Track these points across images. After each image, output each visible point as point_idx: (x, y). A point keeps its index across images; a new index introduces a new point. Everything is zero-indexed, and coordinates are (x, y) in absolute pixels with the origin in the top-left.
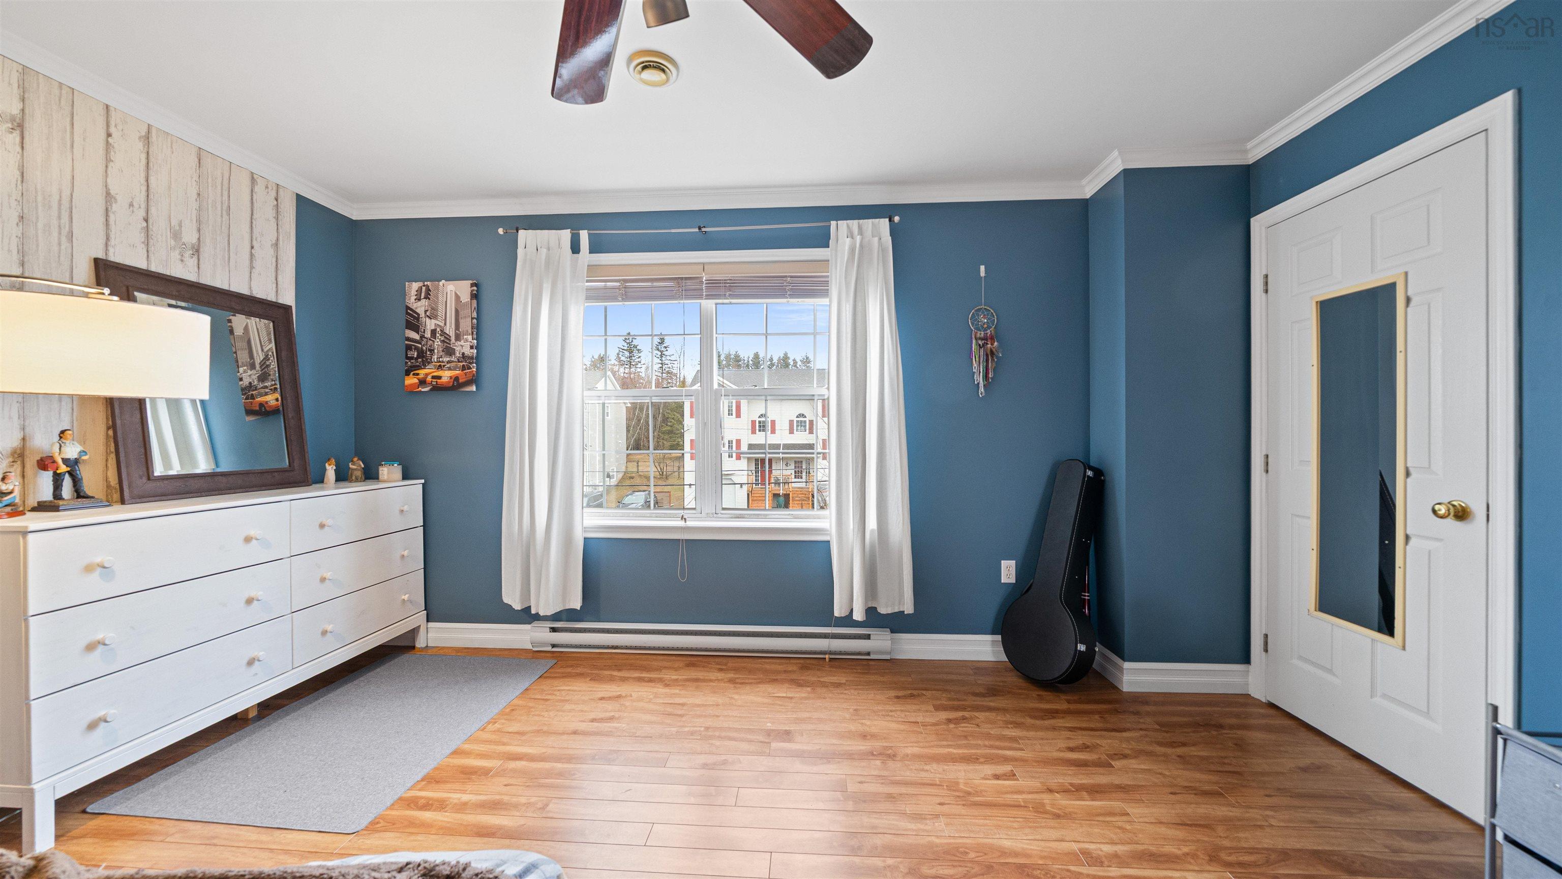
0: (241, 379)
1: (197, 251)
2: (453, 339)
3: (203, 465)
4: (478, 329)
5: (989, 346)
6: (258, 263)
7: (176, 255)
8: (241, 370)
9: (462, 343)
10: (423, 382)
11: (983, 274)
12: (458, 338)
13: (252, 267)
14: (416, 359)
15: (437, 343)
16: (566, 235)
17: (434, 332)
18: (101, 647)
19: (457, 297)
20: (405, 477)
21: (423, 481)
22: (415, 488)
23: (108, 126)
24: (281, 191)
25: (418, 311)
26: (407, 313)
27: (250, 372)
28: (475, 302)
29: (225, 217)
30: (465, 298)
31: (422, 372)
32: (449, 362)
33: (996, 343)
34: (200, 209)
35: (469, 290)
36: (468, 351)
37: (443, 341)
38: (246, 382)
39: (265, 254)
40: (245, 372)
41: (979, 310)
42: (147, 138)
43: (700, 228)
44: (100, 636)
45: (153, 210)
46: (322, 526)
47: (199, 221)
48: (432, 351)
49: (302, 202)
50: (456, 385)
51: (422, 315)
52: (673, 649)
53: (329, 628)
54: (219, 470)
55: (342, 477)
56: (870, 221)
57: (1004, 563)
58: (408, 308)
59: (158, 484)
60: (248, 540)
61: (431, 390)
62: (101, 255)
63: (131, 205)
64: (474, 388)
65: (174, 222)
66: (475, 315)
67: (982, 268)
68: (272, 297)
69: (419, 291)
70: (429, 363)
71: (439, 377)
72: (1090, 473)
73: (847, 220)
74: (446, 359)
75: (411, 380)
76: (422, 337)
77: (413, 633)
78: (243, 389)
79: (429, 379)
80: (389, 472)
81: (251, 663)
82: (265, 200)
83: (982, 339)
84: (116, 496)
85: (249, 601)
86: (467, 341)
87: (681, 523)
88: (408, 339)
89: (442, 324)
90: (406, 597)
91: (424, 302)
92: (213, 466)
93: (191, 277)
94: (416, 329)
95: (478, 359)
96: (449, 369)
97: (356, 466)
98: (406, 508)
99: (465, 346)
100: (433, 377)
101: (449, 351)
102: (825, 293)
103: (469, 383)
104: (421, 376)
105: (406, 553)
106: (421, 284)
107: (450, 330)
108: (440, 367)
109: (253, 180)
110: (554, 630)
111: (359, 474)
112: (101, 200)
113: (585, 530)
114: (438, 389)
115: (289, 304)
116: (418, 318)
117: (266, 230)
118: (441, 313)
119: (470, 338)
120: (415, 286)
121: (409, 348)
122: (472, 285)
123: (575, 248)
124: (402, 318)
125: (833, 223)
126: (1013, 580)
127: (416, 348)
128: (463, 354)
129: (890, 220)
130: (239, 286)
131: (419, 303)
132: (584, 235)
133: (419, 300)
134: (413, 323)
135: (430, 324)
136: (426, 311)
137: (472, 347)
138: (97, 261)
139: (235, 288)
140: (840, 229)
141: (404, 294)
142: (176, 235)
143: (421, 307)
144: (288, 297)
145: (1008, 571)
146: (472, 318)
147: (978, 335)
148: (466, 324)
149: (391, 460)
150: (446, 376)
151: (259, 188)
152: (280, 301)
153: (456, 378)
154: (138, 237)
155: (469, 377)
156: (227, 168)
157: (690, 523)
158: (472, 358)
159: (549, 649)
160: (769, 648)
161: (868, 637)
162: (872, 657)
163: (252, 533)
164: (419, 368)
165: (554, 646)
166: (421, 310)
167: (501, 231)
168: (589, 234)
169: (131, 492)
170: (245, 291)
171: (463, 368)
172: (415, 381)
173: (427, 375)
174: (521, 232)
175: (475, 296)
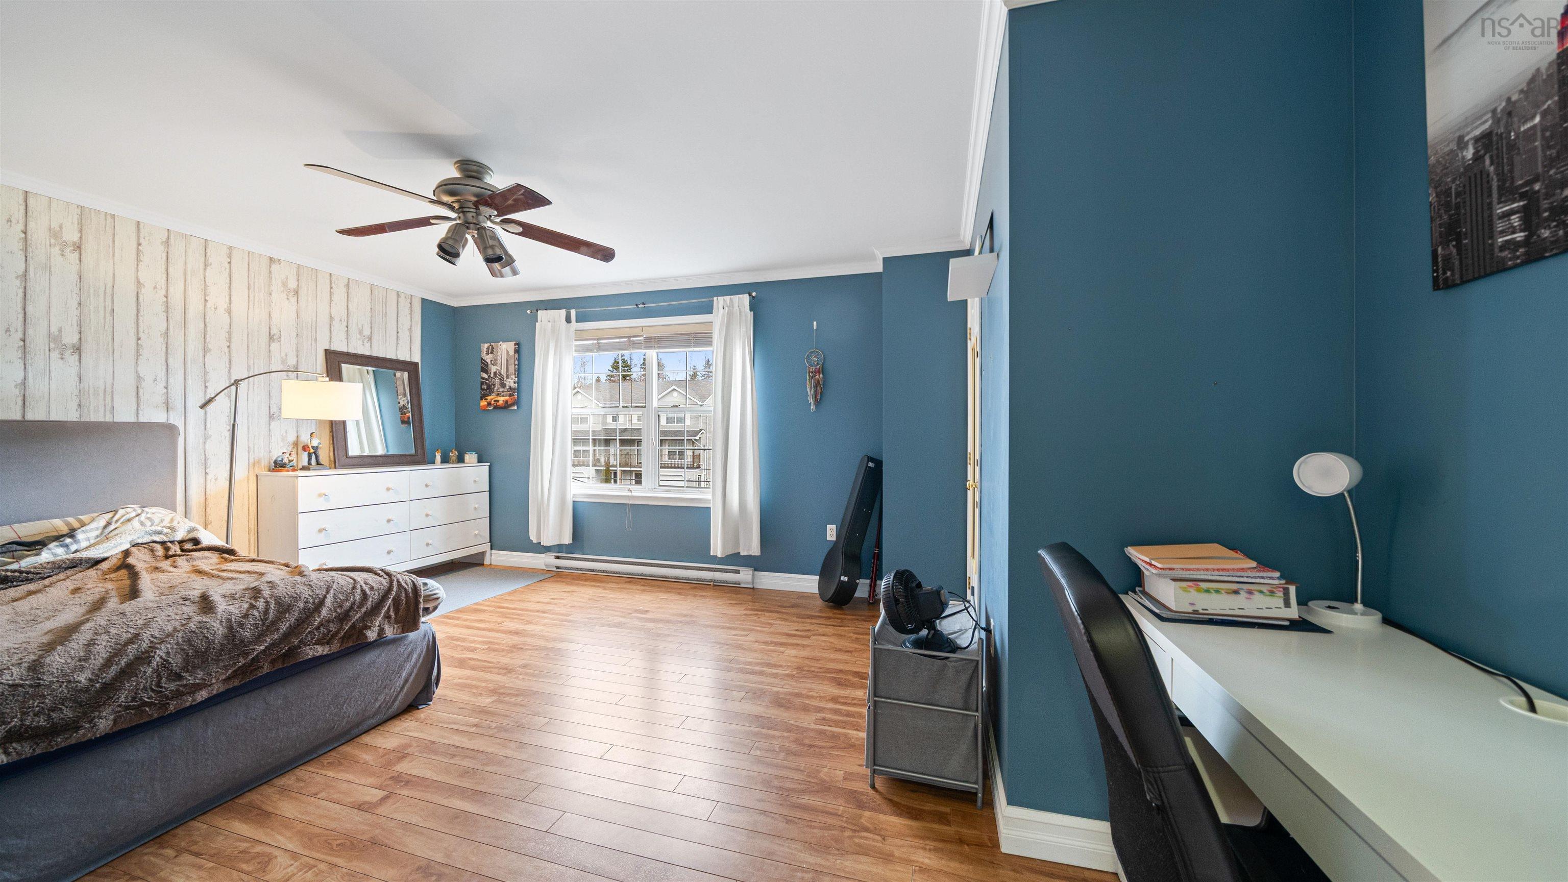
0: (399, 403)
1: (370, 339)
2: (505, 378)
3: (380, 451)
4: (518, 372)
5: (817, 377)
6: (400, 342)
7: (360, 342)
8: (399, 397)
9: (510, 380)
10: (489, 404)
11: (815, 327)
12: (508, 377)
13: (397, 344)
14: (486, 390)
15: (497, 381)
16: (563, 312)
17: (495, 373)
18: (324, 531)
19: (508, 352)
20: (479, 462)
21: (489, 464)
22: (485, 468)
23: (331, 283)
24: (413, 298)
25: (487, 361)
26: (482, 362)
27: (403, 399)
28: (517, 355)
29: (384, 318)
30: (512, 352)
31: (489, 398)
32: (503, 392)
33: (821, 375)
34: (372, 317)
35: (513, 347)
36: (513, 385)
37: (500, 379)
38: (401, 405)
39: (404, 335)
40: (401, 399)
41: (812, 352)
42: (347, 286)
43: (637, 305)
44: (323, 527)
45: (350, 322)
46: (427, 486)
47: (371, 323)
48: (494, 385)
49: (424, 301)
50: (507, 406)
51: (489, 363)
52: (622, 573)
53: (430, 542)
54: (389, 454)
55: (445, 460)
56: (737, 296)
57: (829, 527)
58: (482, 359)
59: (351, 460)
60: (388, 489)
61: (494, 408)
62: (328, 348)
63: (341, 320)
64: (516, 408)
65: (360, 326)
66: (517, 363)
67: (815, 323)
68: (408, 359)
69: (488, 348)
70: (493, 392)
71: (498, 401)
72: (871, 464)
73: (724, 296)
74: (501, 390)
75: (483, 403)
76: (489, 377)
77: (483, 554)
78: (400, 409)
79: (493, 402)
80: (470, 458)
81: (389, 552)
82: (404, 305)
83: (812, 373)
84: (333, 466)
85: (389, 521)
86: (512, 379)
87: (629, 494)
88: (482, 378)
89: (499, 369)
90: (476, 532)
91: (490, 355)
92: (386, 451)
93: (367, 353)
94: (486, 371)
95: (518, 390)
96: (503, 396)
97: (454, 454)
98: (477, 479)
99: (511, 382)
100: (495, 401)
101: (503, 385)
102: (710, 344)
103: (513, 405)
104: (489, 400)
105: (477, 506)
106: (489, 344)
107: (503, 372)
108: (498, 395)
109: (398, 296)
110: (557, 557)
111: (454, 458)
112: (328, 321)
113: (574, 496)
114: (497, 408)
115: (417, 361)
116: (487, 365)
117: (405, 321)
118: (499, 362)
119: (514, 376)
120: (486, 345)
121: (482, 383)
122: (515, 344)
123: (568, 320)
124: (479, 365)
125: (715, 299)
126: (834, 539)
127: (486, 383)
128: (510, 387)
129: (750, 295)
130: (391, 355)
131: (488, 356)
132: (573, 312)
133: (488, 354)
134: (485, 369)
135: (493, 369)
136: (491, 361)
137: (515, 383)
138: (326, 350)
139: (389, 356)
140: (719, 302)
141: (480, 351)
142: (361, 332)
143: (488, 358)
144: (417, 358)
145: (831, 532)
146: (515, 365)
147: (811, 370)
148: (512, 369)
149: (471, 450)
150: (501, 400)
151: (402, 299)
152: (413, 361)
153: (506, 402)
154: (343, 336)
155: (513, 401)
156: (385, 292)
157: (634, 494)
158: (515, 389)
159: (555, 569)
160: (674, 575)
161: (738, 572)
162: (741, 586)
163: (390, 486)
164: (487, 395)
165: (558, 568)
166: (488, 361)
167: (529, 312)
168: (576, 312)
169: (339, 463)
170: (393, 357)
171: (510, 395)
172: (486, 403)
173: (491, 399)
174: (539, 312)
175: (517, 351)
